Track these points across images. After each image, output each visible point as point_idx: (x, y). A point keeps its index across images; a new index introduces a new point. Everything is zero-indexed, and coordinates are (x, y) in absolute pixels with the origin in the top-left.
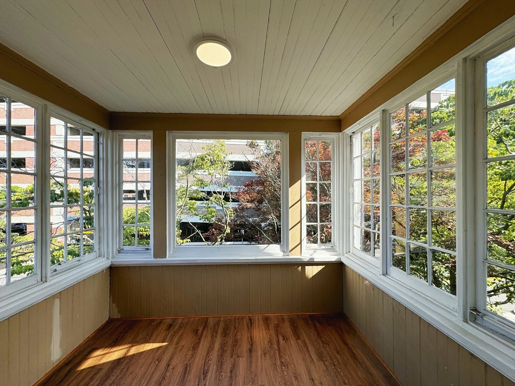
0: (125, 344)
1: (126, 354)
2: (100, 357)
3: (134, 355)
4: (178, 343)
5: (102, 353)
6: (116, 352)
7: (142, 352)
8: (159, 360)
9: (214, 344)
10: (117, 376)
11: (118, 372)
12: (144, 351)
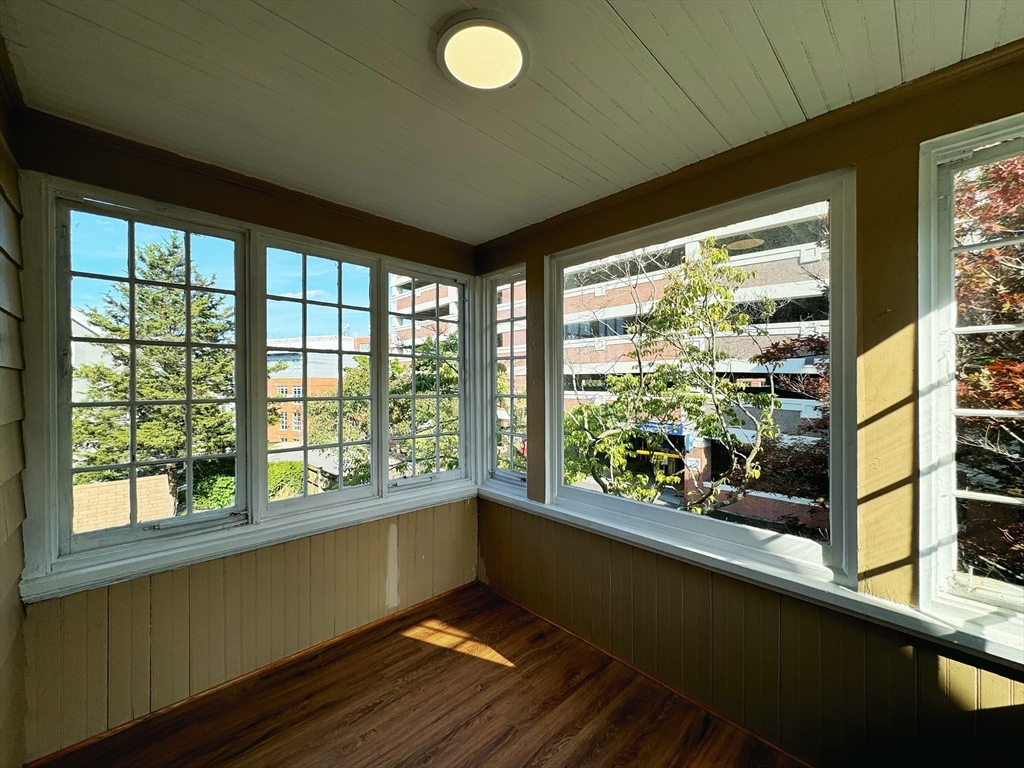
0: (465, 631)
1: (456, 646)
2: (431, 631)
3: (463, 654)
4: (528, 677)
5: (437, 627)
6: (450, 637)
7: (474, 657)
8: (484, 687)
9: (583, 723)
10: (425, 675)
11: (431, 669)
12: (479, 658)
